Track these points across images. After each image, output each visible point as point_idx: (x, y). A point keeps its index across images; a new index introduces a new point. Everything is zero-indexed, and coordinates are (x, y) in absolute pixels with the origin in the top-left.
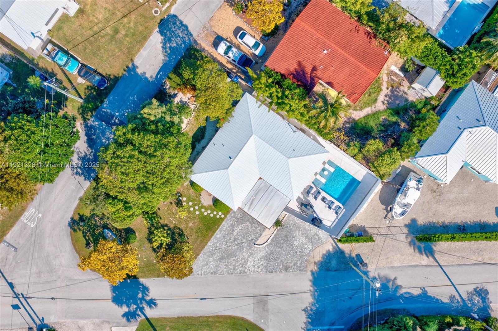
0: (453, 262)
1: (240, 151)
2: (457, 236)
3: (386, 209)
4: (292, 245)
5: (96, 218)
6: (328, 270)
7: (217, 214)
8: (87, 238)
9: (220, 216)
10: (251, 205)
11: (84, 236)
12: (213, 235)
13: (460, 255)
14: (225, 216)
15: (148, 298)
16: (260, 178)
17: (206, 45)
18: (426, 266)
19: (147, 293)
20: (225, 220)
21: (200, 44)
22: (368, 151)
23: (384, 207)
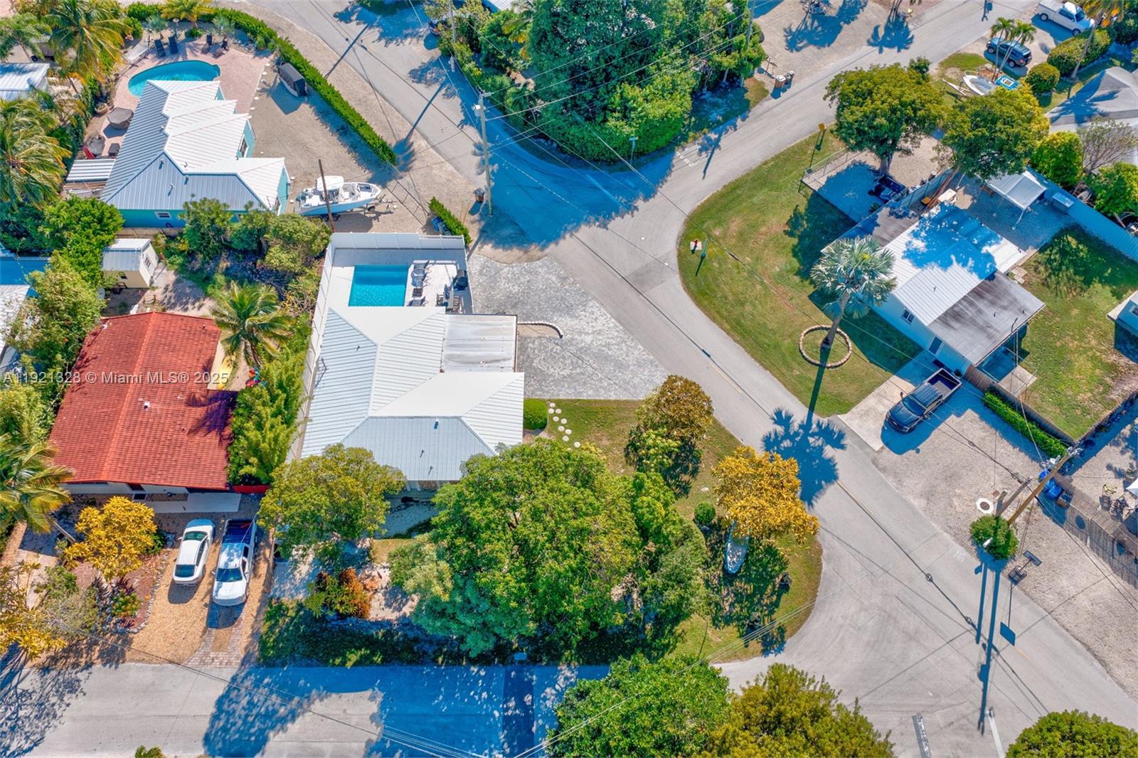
0: (398, 118)
1: (412, 418)
2: (355, 124)
3: (376, 218)
4: (523, 292)
5: (727, 608)
6: (522, 233)
7: (555, 414)
8: (775, 598)
9: (555, 409)
10: (498, 361)
11: (776, 604)
12: (596, 401)
13: (383, 117)
14: (551, 401)
15: (780, 429)
16: (441, 371)
17: (241, 636)
18: (426, 139)
19: (773, 436)
20: (555, 398)
21: (246, 648)
22: (294, 261)
23: (374, 222)
